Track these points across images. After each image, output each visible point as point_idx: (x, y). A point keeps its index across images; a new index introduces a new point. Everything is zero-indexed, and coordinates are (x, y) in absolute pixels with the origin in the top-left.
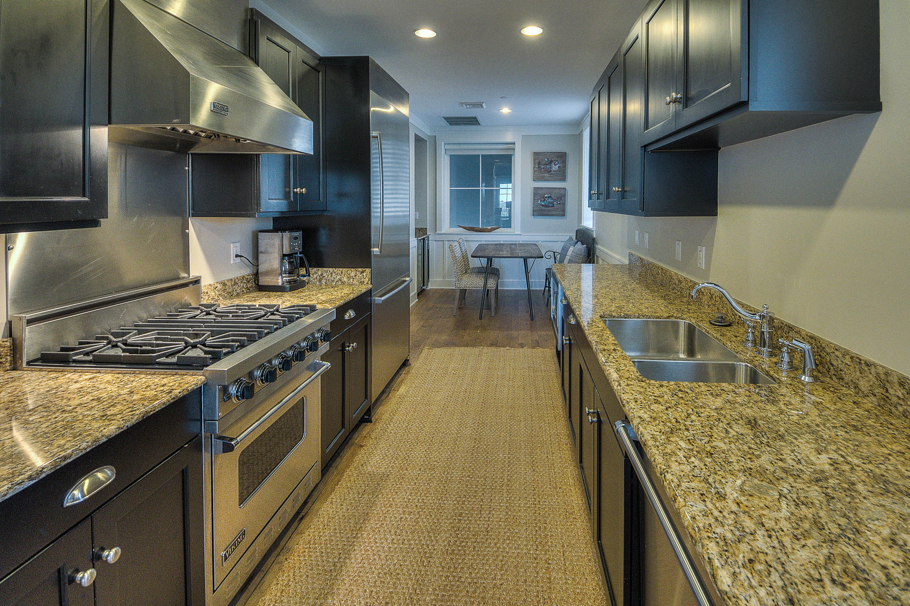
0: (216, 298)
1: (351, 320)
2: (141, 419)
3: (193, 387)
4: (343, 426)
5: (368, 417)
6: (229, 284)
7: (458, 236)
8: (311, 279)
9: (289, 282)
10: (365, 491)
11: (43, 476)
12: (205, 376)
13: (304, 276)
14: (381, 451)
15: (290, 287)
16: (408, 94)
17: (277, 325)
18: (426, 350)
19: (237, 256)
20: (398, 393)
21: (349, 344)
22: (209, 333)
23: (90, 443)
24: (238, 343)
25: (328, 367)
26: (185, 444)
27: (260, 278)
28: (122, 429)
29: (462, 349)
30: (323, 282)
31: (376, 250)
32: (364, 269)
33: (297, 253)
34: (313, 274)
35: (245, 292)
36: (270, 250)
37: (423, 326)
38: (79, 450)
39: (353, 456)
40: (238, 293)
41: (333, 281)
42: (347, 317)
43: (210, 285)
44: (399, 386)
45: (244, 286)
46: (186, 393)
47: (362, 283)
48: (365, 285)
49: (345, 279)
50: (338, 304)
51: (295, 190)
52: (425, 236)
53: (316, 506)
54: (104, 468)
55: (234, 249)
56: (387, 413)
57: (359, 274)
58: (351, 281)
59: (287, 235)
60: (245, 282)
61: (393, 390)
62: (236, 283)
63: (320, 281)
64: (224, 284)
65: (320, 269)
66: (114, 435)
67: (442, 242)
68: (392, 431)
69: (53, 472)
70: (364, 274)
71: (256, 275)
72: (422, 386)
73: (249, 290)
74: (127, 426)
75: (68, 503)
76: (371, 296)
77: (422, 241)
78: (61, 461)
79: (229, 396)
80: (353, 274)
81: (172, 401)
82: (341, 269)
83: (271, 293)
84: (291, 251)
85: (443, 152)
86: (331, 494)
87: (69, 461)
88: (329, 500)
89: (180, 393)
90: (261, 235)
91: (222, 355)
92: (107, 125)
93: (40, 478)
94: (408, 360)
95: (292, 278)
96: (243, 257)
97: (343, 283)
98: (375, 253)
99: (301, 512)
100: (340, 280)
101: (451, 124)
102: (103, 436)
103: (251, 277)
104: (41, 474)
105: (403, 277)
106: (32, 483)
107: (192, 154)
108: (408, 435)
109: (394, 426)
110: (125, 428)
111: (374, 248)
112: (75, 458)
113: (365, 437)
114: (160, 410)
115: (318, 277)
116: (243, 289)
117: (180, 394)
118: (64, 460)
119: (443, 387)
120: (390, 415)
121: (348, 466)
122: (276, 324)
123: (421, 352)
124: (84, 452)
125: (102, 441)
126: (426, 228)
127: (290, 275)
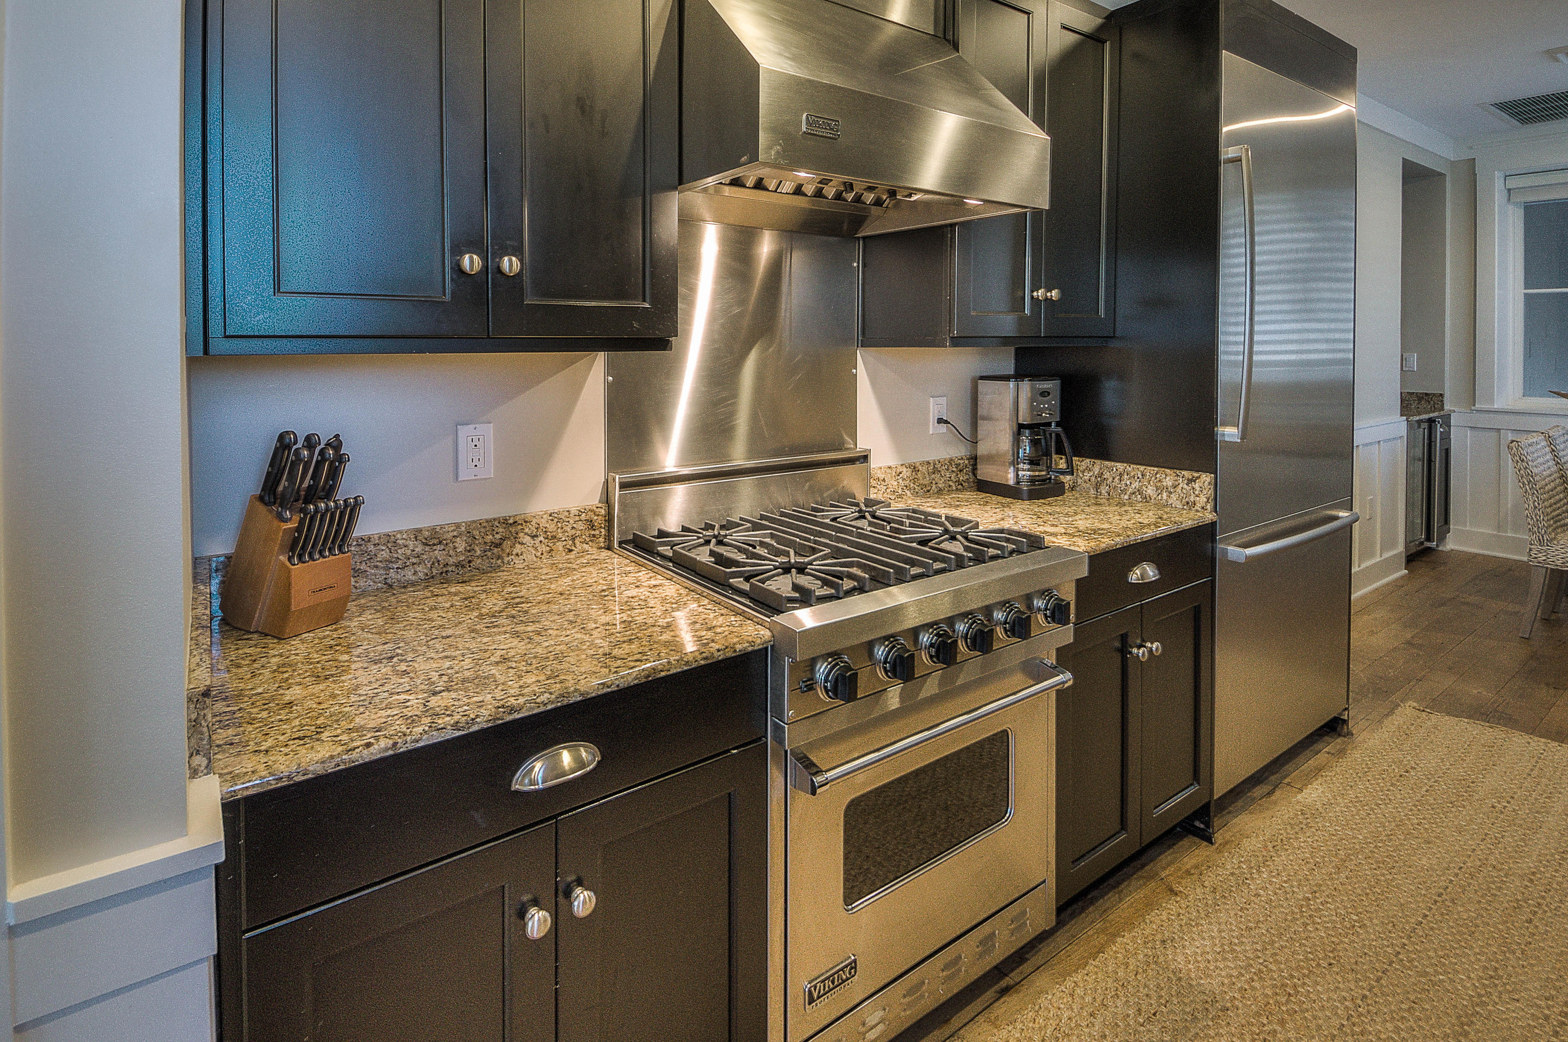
0: (900, 491)
1: (1145, 588)
2: (644, 680)
3: (744, 646)
4: (1123, 826)
5: (1202, 826)
6: (923, 469)
7: (1548, 419)
8: (1079, 481)
9: (1032, 480)
10: (1154, 1014)
11: (475, 728)
12: (771, 631)
13: (1063, 473)
14: (1220, 931)
15: (1030, 491)
16: (1350, 53)
17: (945, 563)
18: (1407, 711)
19: (940, 421)
20: (1299, 797)
21: (1143, 641)
22: (827, 551)
23: (553, 696)
24: (856, 584)
25: (1064, 683)
26: (734, 749)
27: (979, 467)
28: (608, 687)
29: (1538, 744)
30: (1104, 490)
31: (1229, 433)
32: (1196, 475)
33: (1049, 424)
34: (1083, 472)
35: (954, 488)
36: (996, 413)
37: (1409, 643)
38: (536, 703)
39: (1150, 905)
40: (940, 490)
41: (1124, 491)
42: (1135, 576)
43: (890, 468)
44: (1308, 780)
45: (952, 478)
46: (730, 654)
47: (1191, 505)
48: (1197, 511)
49: (1150, 491)
50: (1106, 543)
51: (1035, 294)
52: (1436, 414)
53: (1041, 980)
54: (580, 746)
55: (936, 407)
56: (1257, 836)
57: (1183, 484)
58: (1165, 497)
59: (1026, 387)
60: (954, 469)
61: (1288, 784)
62: (936, 471)
63: (1097, 487)
64: (915, 469)
65: (1098, 462)
66: (593, 695)
67: (1494, 434)
68: (1261, 892)
69: (491, 727)
70: (1197, 486)
71: (974, 460)
72: (1378, 805)
73: (961, 486)
74: (618, 686)
75: (520, 783)
76: (1214, 540)
77: (1426, 425)
78: (504, 712)
79: (812, 684)
80: (1168, 482)
81: (703, 662)
82: (1142, 468)
83: (994, 497)
84: (1032, 420)
85: (1499, 196)
86: (1076, 971)
87: (517, 716)
88: (1069, 983)
89: (718, 650)
90: (983, 386)
91: (814, 599)
92: (677, 188)
93: (471, 730)
94: (1345, 722)
95: (1037, 473)
96: (949, 423)
97: (1146, 499)
98: (1227, 439)
99: (1007, 975)
100: (1140, 491)
101: (1524, 121)
102: (576, 690)
103: (967, 462)
104: (473, 724)
105: (1326, 508)
106: (457, 734)
107: (864, 238)
108: (1305, 925)
109: (1271, 883)
110: (614, 688)
111: (1224, 424)
112: (527, 714)
113: (1188, 873)
114: (680, 672)
115: (1093, 478)
116: (951, 483)
117: (719, 653)
118: (510, 713)
119: (1447, 832)
120: (1266, 847)
121: (1130, 924)
122: (943, 560)
123: (1391, 712)
124: (542, 709)
125: (574, 699)
126: (1441, 395)
127: (1035, 467)
